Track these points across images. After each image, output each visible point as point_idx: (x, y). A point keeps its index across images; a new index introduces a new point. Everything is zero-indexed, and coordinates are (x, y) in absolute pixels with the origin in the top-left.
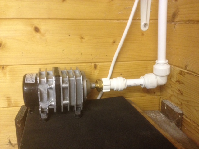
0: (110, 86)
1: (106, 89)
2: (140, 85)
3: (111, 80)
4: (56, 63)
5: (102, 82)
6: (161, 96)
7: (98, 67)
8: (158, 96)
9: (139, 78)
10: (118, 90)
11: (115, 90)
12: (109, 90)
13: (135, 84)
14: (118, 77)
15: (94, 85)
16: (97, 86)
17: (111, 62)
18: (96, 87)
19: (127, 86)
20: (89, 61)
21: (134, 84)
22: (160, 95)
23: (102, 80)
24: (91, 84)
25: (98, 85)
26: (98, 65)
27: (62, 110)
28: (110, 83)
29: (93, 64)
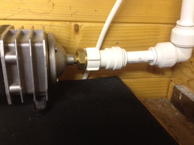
0: (99, 62)
1: (92, 67)
2: (149, 61)
3: (102, 51)
4: (9, 18)
5: (86, 54)
6: (172, 79)
7: (81, 30)
8: (168, 77)
9: (147, 50)
10: (112, 69)
11: (107, 68)
12: (97, 69)
13: (141, 60)
14: (113, 48)
15: (71, 59)
16: (77, 61)
17: (104, 22)
18: (75, 63)
19: (128, 62)
20: (67, 19)
21: (139, 60)
22: (170, 77)
23: (86, 51)
24: (66, 57)
25: (78, 59)
26: (81, 26)
27: (9, 102)
28: (100, 57)
29: (73, 24)
